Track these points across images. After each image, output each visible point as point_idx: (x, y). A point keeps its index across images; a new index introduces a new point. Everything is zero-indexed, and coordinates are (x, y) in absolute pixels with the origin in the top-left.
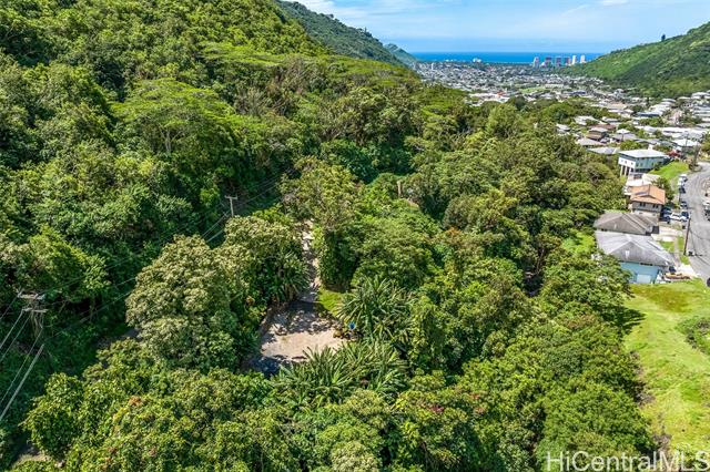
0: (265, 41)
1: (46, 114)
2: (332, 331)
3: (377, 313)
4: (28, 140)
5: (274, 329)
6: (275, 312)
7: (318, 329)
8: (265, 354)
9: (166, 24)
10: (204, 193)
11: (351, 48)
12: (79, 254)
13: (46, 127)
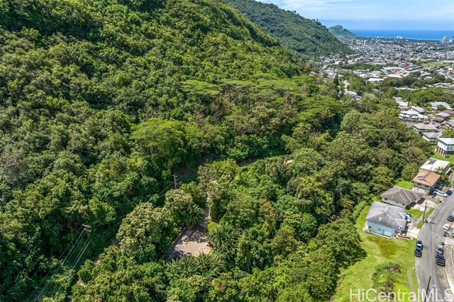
0: (223, 67)
1: (103, 138)
2: (206, 243)
3: (224, 239)
4: (94, 151)
5: (183, 238)
6: (187, 229)
7: (202, 241)
8: (176, 250)
9: (167, 69)
10: (164, 173)
11: (305, 34)
12: (106, 206)
13: (101, 144)
